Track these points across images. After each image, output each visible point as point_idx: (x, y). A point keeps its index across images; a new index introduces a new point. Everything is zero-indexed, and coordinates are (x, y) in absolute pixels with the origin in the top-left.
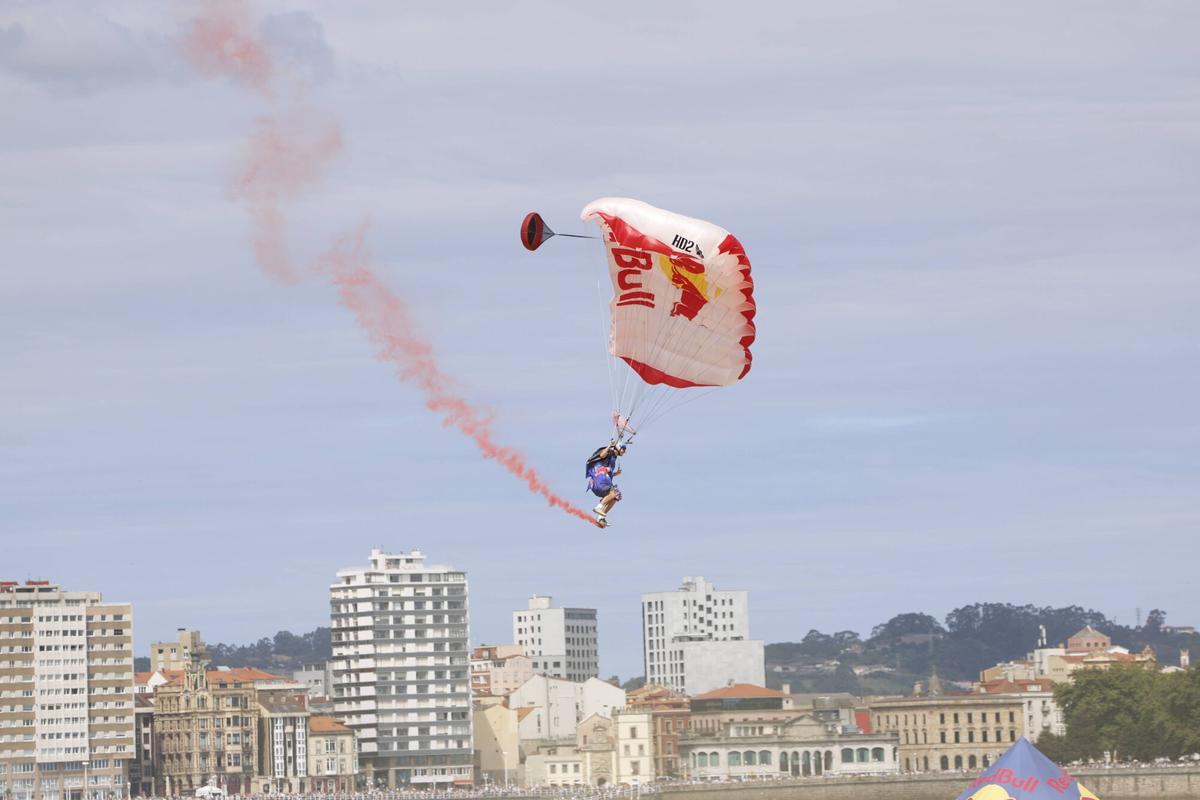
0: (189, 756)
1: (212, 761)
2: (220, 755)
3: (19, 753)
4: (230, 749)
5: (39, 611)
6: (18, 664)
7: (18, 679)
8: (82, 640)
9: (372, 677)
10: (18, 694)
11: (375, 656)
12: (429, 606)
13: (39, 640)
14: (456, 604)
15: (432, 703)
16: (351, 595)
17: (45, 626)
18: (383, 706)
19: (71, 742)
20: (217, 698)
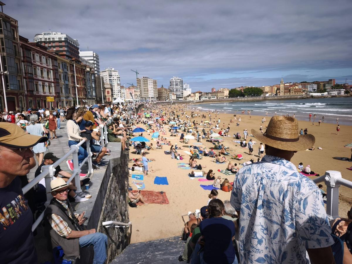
0: (162, 97)
1: (164, 97)
2: (165, 97)
3: (147, 96)
4: (166, 96)
5: (148, 80)
6: (147, 86)
7: (147, 88)
8: (153, 83)
9: (176, 89)
10: (147, 89)
11: (176, 87)
12: (180, 82)
13: (149, 83)
14: (182, 82)
15: (180, 92)
16: (173, 81)
17: (149, 82)
18: (177, 92)
19: (152, 95)
20: (165, 91)
